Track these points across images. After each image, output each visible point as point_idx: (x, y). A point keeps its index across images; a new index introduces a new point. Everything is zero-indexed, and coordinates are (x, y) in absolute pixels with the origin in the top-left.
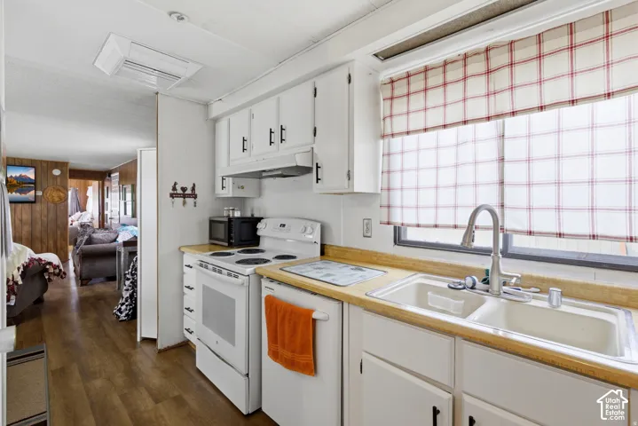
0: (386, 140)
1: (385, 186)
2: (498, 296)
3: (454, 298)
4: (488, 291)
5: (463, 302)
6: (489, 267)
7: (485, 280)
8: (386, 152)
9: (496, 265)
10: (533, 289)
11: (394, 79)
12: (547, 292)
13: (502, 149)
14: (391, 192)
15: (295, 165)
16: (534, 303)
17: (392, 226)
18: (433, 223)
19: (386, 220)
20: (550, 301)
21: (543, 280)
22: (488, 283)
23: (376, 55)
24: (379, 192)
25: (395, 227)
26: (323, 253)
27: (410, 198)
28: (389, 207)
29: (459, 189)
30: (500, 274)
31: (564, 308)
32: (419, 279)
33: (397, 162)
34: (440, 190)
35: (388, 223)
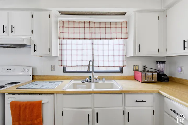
0: (61, 40)
1: (60, 54)
2: (93, 82)
3: (84, 85)
4: (91, 81)
5: (86, 85)
6: (91, 75)
7: (90, 79)
8: (61, 43)
9: (93, 75)
10: (99, 79)
11: (64, 21)
12: (102, 79)
13: (93, 47)
14: (62, 56)
15: (23, 43)
16: (100, 82)
17: (62, 67)
18: (76, 65)
19: (61, 65)
20: (103, 81)
21: (100, 77)
22: (91, 79)
23: (59, 12)
24: (58, 56)
25: (64, 67)
26: (33, 79)
27: (69, 58)
28: (62, 61)
29: (83, 56)
30: (94, 77)
31: (105, 82)
32: (73, 82)
33: (64, 47)
34: (78, 56)
35: (62, 66)
